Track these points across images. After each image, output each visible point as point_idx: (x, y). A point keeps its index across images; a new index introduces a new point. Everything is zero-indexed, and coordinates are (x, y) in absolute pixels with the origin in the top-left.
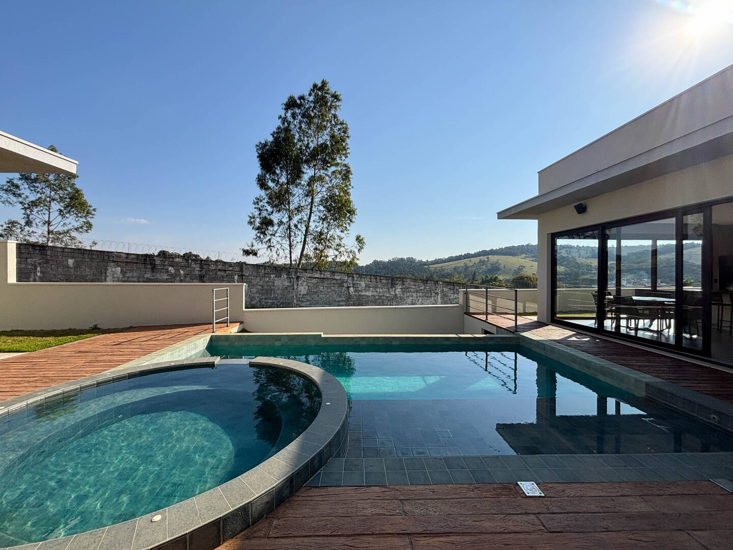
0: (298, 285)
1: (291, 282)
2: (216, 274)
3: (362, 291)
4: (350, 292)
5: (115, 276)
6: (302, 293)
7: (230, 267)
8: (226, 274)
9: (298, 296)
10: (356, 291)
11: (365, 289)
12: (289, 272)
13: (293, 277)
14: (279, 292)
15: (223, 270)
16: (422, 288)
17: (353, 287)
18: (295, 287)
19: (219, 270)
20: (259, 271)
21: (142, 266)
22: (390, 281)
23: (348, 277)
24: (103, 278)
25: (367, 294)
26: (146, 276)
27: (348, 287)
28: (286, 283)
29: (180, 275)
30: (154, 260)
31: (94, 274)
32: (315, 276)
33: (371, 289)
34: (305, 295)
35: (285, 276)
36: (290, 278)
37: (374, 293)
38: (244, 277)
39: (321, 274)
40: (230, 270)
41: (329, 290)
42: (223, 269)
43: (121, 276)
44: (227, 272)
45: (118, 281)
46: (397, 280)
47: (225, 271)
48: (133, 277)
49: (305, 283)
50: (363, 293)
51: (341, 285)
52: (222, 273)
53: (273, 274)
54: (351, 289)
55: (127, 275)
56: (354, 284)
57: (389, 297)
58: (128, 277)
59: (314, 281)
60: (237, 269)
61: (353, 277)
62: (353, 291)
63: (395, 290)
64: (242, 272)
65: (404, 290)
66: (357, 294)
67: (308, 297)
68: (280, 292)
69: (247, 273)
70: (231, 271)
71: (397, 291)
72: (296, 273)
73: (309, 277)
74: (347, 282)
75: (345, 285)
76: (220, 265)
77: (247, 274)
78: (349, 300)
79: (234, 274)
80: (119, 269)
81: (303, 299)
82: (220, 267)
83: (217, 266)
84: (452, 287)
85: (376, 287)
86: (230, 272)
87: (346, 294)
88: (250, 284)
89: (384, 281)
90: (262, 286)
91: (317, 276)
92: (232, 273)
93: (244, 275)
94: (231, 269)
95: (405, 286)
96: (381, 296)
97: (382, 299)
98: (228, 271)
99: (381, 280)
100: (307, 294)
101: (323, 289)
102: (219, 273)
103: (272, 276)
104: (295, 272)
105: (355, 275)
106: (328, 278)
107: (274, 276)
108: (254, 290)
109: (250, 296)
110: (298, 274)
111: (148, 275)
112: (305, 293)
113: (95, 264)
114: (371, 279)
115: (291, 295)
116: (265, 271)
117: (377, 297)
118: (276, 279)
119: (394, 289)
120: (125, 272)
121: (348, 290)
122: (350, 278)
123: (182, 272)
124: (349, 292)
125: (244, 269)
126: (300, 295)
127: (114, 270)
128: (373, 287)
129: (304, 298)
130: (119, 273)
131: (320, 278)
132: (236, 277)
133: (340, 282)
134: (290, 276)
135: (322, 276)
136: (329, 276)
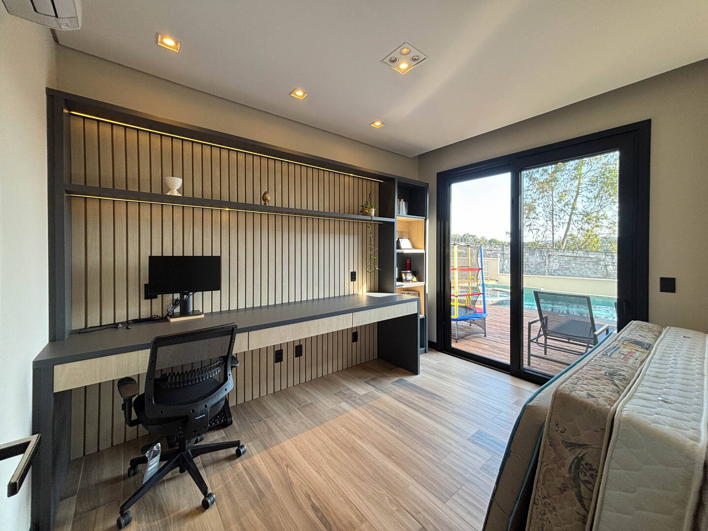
0: (549, 261)
1: (543, 259)
2: (485, 253)
6: (554, 268)
7: (494, 247)
8: (492, 253)
9: (550, 271)
12: (542, 251)
13: (545, 255)
14: (532, 266)
18: (547, 263)
19: (488, 250)
27: (606, 266)
28: (539, 260)
32: (567, 255)
34: (557, 270)
35: (538, 255)
36: (543, 256)
38: (504, 255)
39: (573, 253)
41: (583, 267)
42: (490, 249)
49: (557, 261)
51: (597, 263)
52: (489, 252)
59: (566, 259)
60: (500, 249)
64: (503, 251)
67: (560, 272)
68: (534, 266)
70: (495, 251)
73: (561, 256)
74: (604, 260)
77: (507, 253)
79: (497, 253)
81: (554, 274)
82: (487, 248)
87: (603, 272)
91: (569, 255)
94: (495, 249)
98: (493, 250)
100: (559, 269)
101: (576, 266)
102: (487, 252)
104: (547, 251)
106: (581, 257)
107: (528, 254)
110: (550, 253)
112: (557, 268)
115: (543, 270)
118: (530, 256)
122: (609, 257)
124: (607, 270)
126: (552, 270)
129: (556, 273)
131: (573, 256)
132: (499, 255)
133: (595, 260)
134: (543, 255)
135: (575, 255)
136: (582, 255)
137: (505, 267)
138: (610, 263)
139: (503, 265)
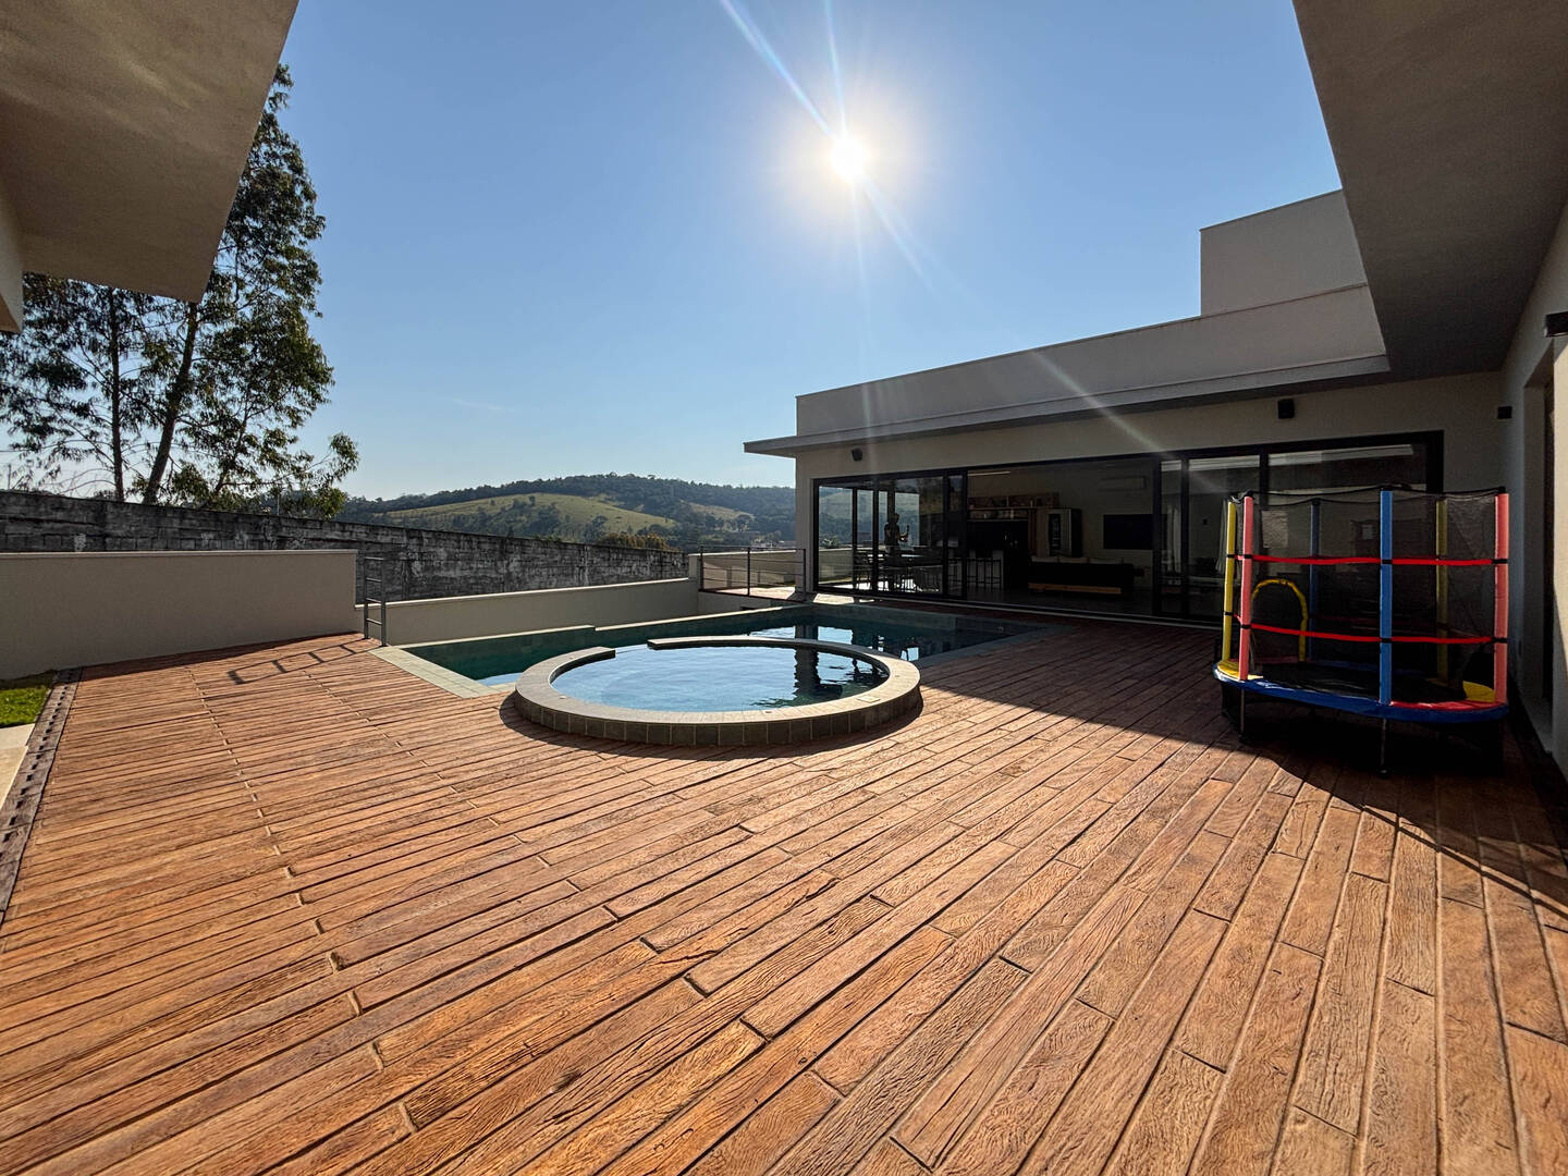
3: (439, 569)
4: (414, 571)
7: (57, 509)
8: (38, 532)
10: (426, 569)
11: (446, 565)
12: (258, 527)
13: (270, 538)
15: (29, 520)
16: (557, 559)
17: (421, 560)
19: (14, 520)
20: (164, 523)
22: (497, 546)
23: (410, 538)
25: (451, 574)
27: (409, 562)
32: (329, 537)
33: (459, 562)
35: (246, 537)
37: (466, 573)
38: (107, 540)
39: (343, 531)
40: (56, 521)
42: (32, 516)
44: (46, 525)
46: (511, 544)
47: (38, 521)
50: (442, 574)
52: (27, 529)
53: (208, 531)
54: (417, 566)
56: (421, 554)
57: (496, 578)
60: (84, 516)
61: (421, 538)
62: (419, 569)
63: (508, 565)
64: (103, 525)
65: (526, 564)
66: (428, 575)
69: (120, 528)
70: (60, 522)
71: (511, 565)
72: (277, 528)
73: (313, 539)
74: (406, 548)
75: (403, 556)
76: (15, 504)
77: (119, 532)
78: (412, 589)
79: (70, 531)
82: (14, 511)
83: (4, 505)
84: (606, 555)
85: (471, 560)
86: (58, 525)
87: (405, 576)
89: (486, 547)
92: (65, 528)
93: (108, 535)
94: (60, 515)
95: (526, 556)
96: (481, 578)
97: (481, 584)
98: (48, 521)
99: (479, 543)
102: (12, 528)
103: (204, 535)
104: (274, 526)
105: (424, 535)
106: (360, 542)
107: (211, 536)
110: (284, 532)
114: (459, 542)
116: (180, 524)
117: (472, 581)
119: (506, 562)
121: (410, 566)
122: (414, 541)
124: (411, 573)
125: (110, 517)
128: (463, 559)
131: (343, 541)
133: (389, 548)
134: (262, 537)
135: (347, 536)
136: (363, 536)
138: (417, 556)
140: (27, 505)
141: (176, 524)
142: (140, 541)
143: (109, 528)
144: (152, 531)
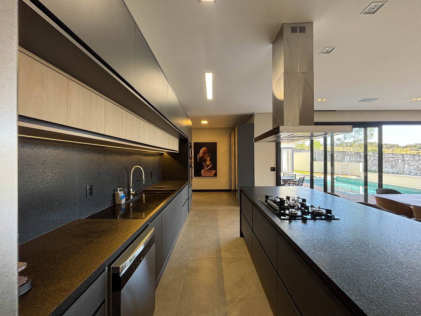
2: (388, 159)
5: (347, 160)
7: (396, 155)
8: (394, 159)
19: (390, 157)
20: (415, 158)
21: (356, 156)
24: (344, 160)
26: (357, 160)
29: (371, 159)
30: (361, 154)
31: (341, 159)
38: (405, 161)
40: (396, 157)
42: (393, 157)
43: (349, 160)
45: (348, 162)
47: (394, 158)
48: (353, 160)
52: (392, 159)
55: (351, 159)
58: (351, 160)
60: (401, 157)
77: (407, 159)
80: (348, 157)
82: (390, 156)
83: (389, 155)
86: (396, 158)
88: (409, 165)
90: (417, 166)
94: (397, 157)
102: (390, 159)
108: (412, 168)
109: (409, 171)
111: (358, 160)
113: (341, 156)
116: (419, 157)
120: (350, 159)
123: (372, 158)
125: (405, 157)
127: (347, 157)
130: (348, 159)
132: (400, 161)
137: (405, 169)
139: (403, 168)
140: (392, 155)
141: (418, 158)
142: (410, 161)
143: (405, 159)
144: (413, 160)
